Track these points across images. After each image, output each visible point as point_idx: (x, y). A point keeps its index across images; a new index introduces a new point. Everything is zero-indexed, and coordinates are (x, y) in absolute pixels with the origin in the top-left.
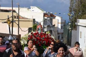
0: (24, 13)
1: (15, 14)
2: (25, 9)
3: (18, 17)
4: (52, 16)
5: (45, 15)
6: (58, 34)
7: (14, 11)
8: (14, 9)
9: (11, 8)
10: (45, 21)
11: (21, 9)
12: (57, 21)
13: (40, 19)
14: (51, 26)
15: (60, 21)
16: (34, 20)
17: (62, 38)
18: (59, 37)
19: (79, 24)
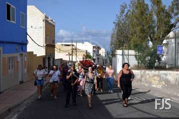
0: (80, 46)
1: (73, 47)
2: (81, 44)
3: (76, 49)
4: (99, 48)
5: (94, 47)
6: (103, 60)
7: (73, 45)
8: (73, 44)
9: (71, 43)
10: (94, 51)
11: (78, 44)
12: (102, 52)
13: (90, 50)
14: (98, 55)
15: (104, 52)
16: (86, 51)
17: (106, 63)
18: (103, 62)
19: (117, 53)
